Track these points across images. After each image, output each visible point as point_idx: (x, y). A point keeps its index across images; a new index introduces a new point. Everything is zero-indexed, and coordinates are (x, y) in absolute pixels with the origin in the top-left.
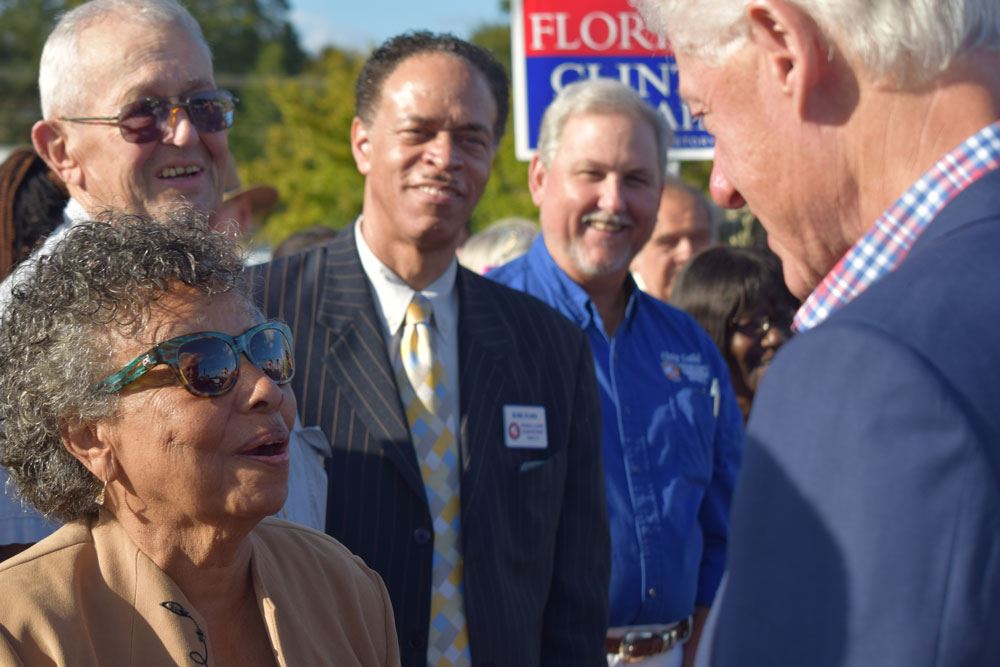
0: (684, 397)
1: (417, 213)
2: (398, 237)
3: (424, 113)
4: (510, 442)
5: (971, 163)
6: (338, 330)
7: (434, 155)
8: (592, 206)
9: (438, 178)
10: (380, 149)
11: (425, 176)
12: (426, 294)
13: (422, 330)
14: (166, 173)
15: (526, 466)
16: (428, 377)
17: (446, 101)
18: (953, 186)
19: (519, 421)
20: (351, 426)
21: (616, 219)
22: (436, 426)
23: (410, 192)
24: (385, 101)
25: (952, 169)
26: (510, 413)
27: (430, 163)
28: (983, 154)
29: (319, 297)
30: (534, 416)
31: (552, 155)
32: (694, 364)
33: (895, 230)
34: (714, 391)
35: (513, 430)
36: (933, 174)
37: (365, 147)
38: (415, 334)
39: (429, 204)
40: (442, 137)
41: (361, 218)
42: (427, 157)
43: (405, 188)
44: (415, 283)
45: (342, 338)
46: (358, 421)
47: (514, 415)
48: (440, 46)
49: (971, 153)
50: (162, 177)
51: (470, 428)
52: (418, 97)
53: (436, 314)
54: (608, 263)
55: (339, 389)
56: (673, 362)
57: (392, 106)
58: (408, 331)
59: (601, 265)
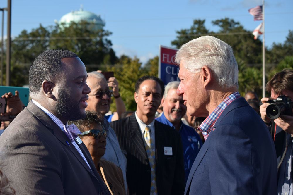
0: (192, 145)
1: (146, 110)
2: (143, 114)
3: (147, 91)
4: (165, 154)
5: (230, 100)
6: (132, 133)
7: (149, 99)
8: (174, 107)
9: (150, 103)
10: (140, 98)
11: (148, 103)
12: (149, 126)
13: (148, 132)
14: (102, 104)
15: (168, 159)
16: (150, 142)
17: (152, 89)
18: (228, 103)
19: (167, 150)
20: (135, 151)
21: (179, 110)
22: (151, 151)
23: (145, 106)
24: (140, 89)
25: (227, 101)
26: (165, 148)
27: (149, 101)
28: (232, 98)
29: (129, 127)
30: (170, 149)
31: (166, 96)
32: (194, 138)
33: (218, 111)
34: (198, 144)
35: (166, 151)
36: (224, 101)
37: (137, 98)
38: (147, 133)
39: (148, 108)
40: (151, 95)
41: (136, 111)
42: (148, 99)
43: (144, 105)
44: (147, 123)
45: (133, 134)
46: (139, 153)
47: (166, 149)
48: (151, 78)
49: (230, 98)
50: (102, 105)
51: (158, 151)
52: (146, 88)
53: (151, 129)
54: (177, 119)
55: (133, 144)
56: (190, 138)
57: (142, 89)
58: (146, 133)
59: (175, 119)
